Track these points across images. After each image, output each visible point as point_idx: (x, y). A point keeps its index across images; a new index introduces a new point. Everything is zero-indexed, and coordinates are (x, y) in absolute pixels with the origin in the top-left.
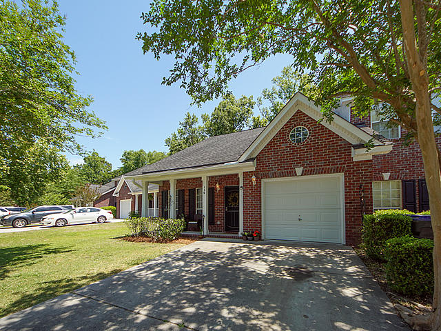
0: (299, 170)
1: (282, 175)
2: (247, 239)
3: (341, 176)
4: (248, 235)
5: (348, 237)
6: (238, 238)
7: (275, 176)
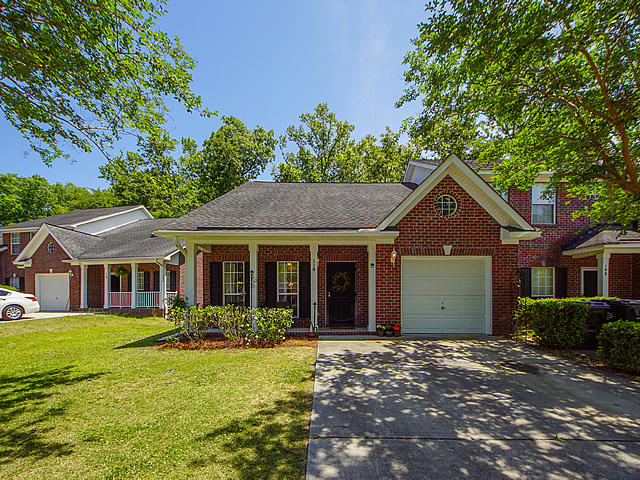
0: (448, 249)
1: (429, 253)
2: (385, 335)
3: (488, 259)
4: (387, 330)
5: (495, 326)
6: (369, 334)
7: (418, 253)
